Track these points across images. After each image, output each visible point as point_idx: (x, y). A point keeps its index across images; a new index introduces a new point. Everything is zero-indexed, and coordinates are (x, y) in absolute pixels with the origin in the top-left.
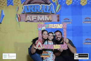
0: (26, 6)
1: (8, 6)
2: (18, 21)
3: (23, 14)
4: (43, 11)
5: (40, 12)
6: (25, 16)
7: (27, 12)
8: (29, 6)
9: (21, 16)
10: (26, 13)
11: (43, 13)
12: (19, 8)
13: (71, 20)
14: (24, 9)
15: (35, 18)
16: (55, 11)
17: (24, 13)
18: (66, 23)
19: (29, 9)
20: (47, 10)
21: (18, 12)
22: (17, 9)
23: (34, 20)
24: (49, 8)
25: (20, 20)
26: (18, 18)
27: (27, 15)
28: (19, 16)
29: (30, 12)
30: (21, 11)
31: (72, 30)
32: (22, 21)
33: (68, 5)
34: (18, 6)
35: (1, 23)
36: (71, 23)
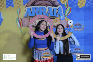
0: (29, 8)
1: (7, 7)
2: (19, 26)
3: (26, 18)
4: (49, 14)
6: (28, 20)
8: (33, 8)
9: (23, 20)
10: (30, 17)
13: (83, 26)
14: (27, 12)
16: (64, 15)
17: (26, 16)
18: (77, 29)
19: (33, 12)
21: (20, 15)
22: (18, 12)
24: (57, 11)
25: (22, 25)
27: (31, 19)
30: (23, 14)
31: (84, 38)
32: (24, 26)
33: (80, 7)
34: (20, 8)
36: (83, 29)
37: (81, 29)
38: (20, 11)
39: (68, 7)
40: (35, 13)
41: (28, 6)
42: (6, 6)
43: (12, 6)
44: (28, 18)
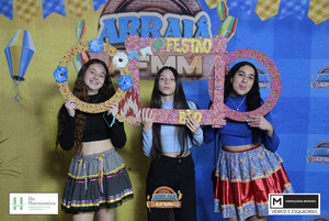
1: (45, 16)
7: (115, 40)
12: (87, 26)
15: (144, 65)
19: (123, 31)
22: (79, 30)
23: (140, 70)
26: (83, 62)
28: (85, 57)
33: (262, 19)
34: (82, 18)
35: (22, 79)
37: (265, 85)
38: (83, 28)
39: (226, 17)
40: (128, 34)
41: (109, 13)
42: (42, 11)
43: (60, 12)
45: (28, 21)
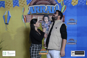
0: (32, 7)
1: (14, 7)
2: (24, 22)
3: (29, 15)
4: (48, 12)
5: (46, 12)
6: (31, 17)
7: (33, 13)
8: (34, 7)
9: (27, 17)
11: (48, 14)
13: (76, 21)
14: (30, 10)
15: (41, 19)
17: (30, 14)
18: (71, 23)
19: (35, 10)
20: (53, 11)
21: (24, 13)
22: (23, 10)
23: (40, 20)
24: (55, 8)
25: (26, 21)
26: (24, 19)
27: (33, 16)
28: (25, 17)
29: (36, 13)
30: (27, 12)
31: (77, 31)
32: (28, 22)
33: (73, 5)
34: (24, 7)
35: (8, 24)
36: (76, 24)
37: (75, 23)
38: (24, 10)
39: (63, 5)
40: (37, 11)
41: (31, 5)
42: (13, 5)
43: (18, 6)
44: (31, 15)
45: (9, 8)
